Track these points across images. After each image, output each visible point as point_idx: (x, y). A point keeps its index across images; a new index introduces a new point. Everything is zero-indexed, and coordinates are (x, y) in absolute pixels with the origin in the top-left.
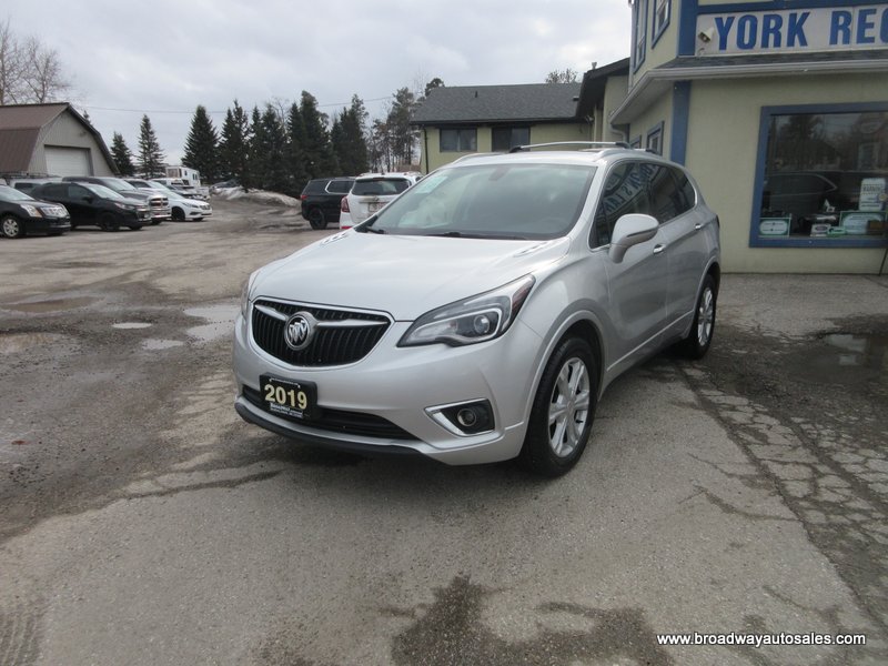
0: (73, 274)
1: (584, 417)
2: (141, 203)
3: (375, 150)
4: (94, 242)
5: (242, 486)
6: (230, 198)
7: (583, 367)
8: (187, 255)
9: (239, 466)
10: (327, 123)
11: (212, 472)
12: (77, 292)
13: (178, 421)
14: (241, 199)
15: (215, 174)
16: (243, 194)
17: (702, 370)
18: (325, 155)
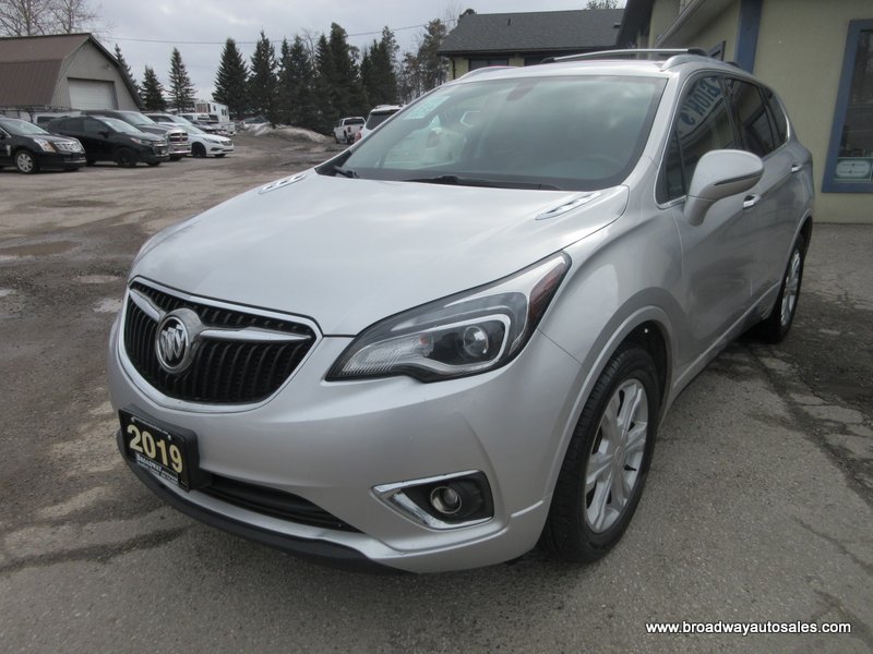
0: (66, 214)
1: (636, 463)
2: (159, 138)
3: (405, 85)
4: (106, 179)
5: (119, 559)
6: (257, 134)
7: (640, 391)
8: (194, 194)
9: (131, 516)
10: (357, 57)
11: (88, 526)
12: (58, 235)
13: (84, 427)
14: (269, 135)
15: (245, 109)
16: (271, 130)
17: (783, 359)
18: (353, 90)
